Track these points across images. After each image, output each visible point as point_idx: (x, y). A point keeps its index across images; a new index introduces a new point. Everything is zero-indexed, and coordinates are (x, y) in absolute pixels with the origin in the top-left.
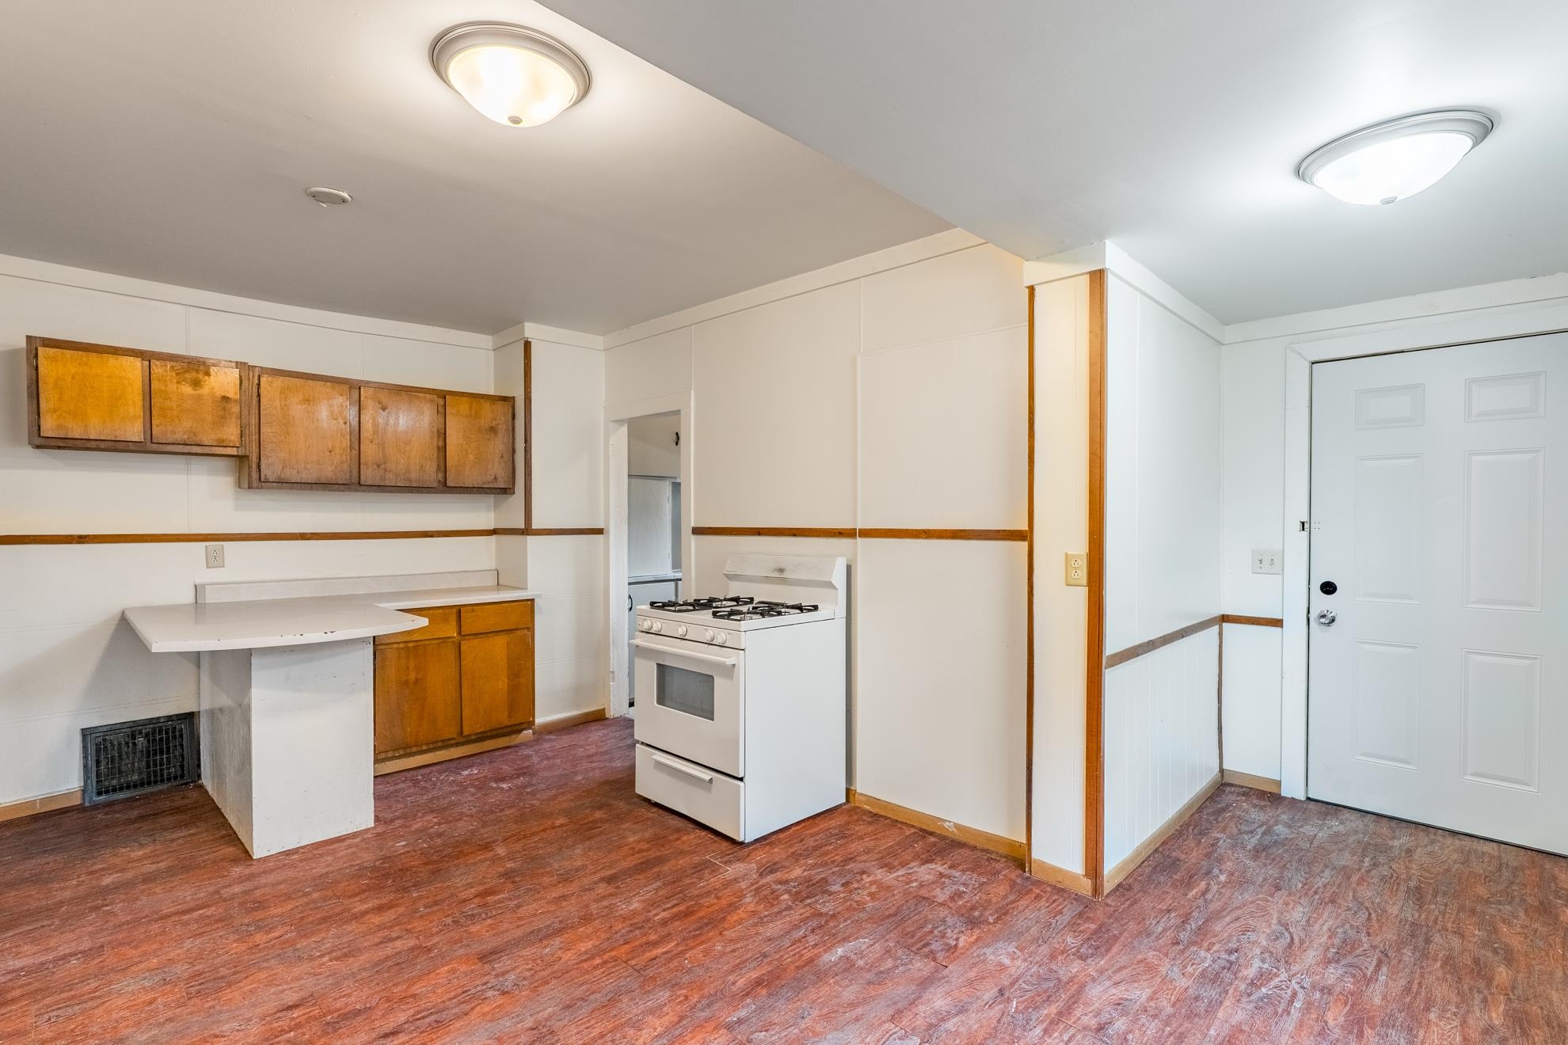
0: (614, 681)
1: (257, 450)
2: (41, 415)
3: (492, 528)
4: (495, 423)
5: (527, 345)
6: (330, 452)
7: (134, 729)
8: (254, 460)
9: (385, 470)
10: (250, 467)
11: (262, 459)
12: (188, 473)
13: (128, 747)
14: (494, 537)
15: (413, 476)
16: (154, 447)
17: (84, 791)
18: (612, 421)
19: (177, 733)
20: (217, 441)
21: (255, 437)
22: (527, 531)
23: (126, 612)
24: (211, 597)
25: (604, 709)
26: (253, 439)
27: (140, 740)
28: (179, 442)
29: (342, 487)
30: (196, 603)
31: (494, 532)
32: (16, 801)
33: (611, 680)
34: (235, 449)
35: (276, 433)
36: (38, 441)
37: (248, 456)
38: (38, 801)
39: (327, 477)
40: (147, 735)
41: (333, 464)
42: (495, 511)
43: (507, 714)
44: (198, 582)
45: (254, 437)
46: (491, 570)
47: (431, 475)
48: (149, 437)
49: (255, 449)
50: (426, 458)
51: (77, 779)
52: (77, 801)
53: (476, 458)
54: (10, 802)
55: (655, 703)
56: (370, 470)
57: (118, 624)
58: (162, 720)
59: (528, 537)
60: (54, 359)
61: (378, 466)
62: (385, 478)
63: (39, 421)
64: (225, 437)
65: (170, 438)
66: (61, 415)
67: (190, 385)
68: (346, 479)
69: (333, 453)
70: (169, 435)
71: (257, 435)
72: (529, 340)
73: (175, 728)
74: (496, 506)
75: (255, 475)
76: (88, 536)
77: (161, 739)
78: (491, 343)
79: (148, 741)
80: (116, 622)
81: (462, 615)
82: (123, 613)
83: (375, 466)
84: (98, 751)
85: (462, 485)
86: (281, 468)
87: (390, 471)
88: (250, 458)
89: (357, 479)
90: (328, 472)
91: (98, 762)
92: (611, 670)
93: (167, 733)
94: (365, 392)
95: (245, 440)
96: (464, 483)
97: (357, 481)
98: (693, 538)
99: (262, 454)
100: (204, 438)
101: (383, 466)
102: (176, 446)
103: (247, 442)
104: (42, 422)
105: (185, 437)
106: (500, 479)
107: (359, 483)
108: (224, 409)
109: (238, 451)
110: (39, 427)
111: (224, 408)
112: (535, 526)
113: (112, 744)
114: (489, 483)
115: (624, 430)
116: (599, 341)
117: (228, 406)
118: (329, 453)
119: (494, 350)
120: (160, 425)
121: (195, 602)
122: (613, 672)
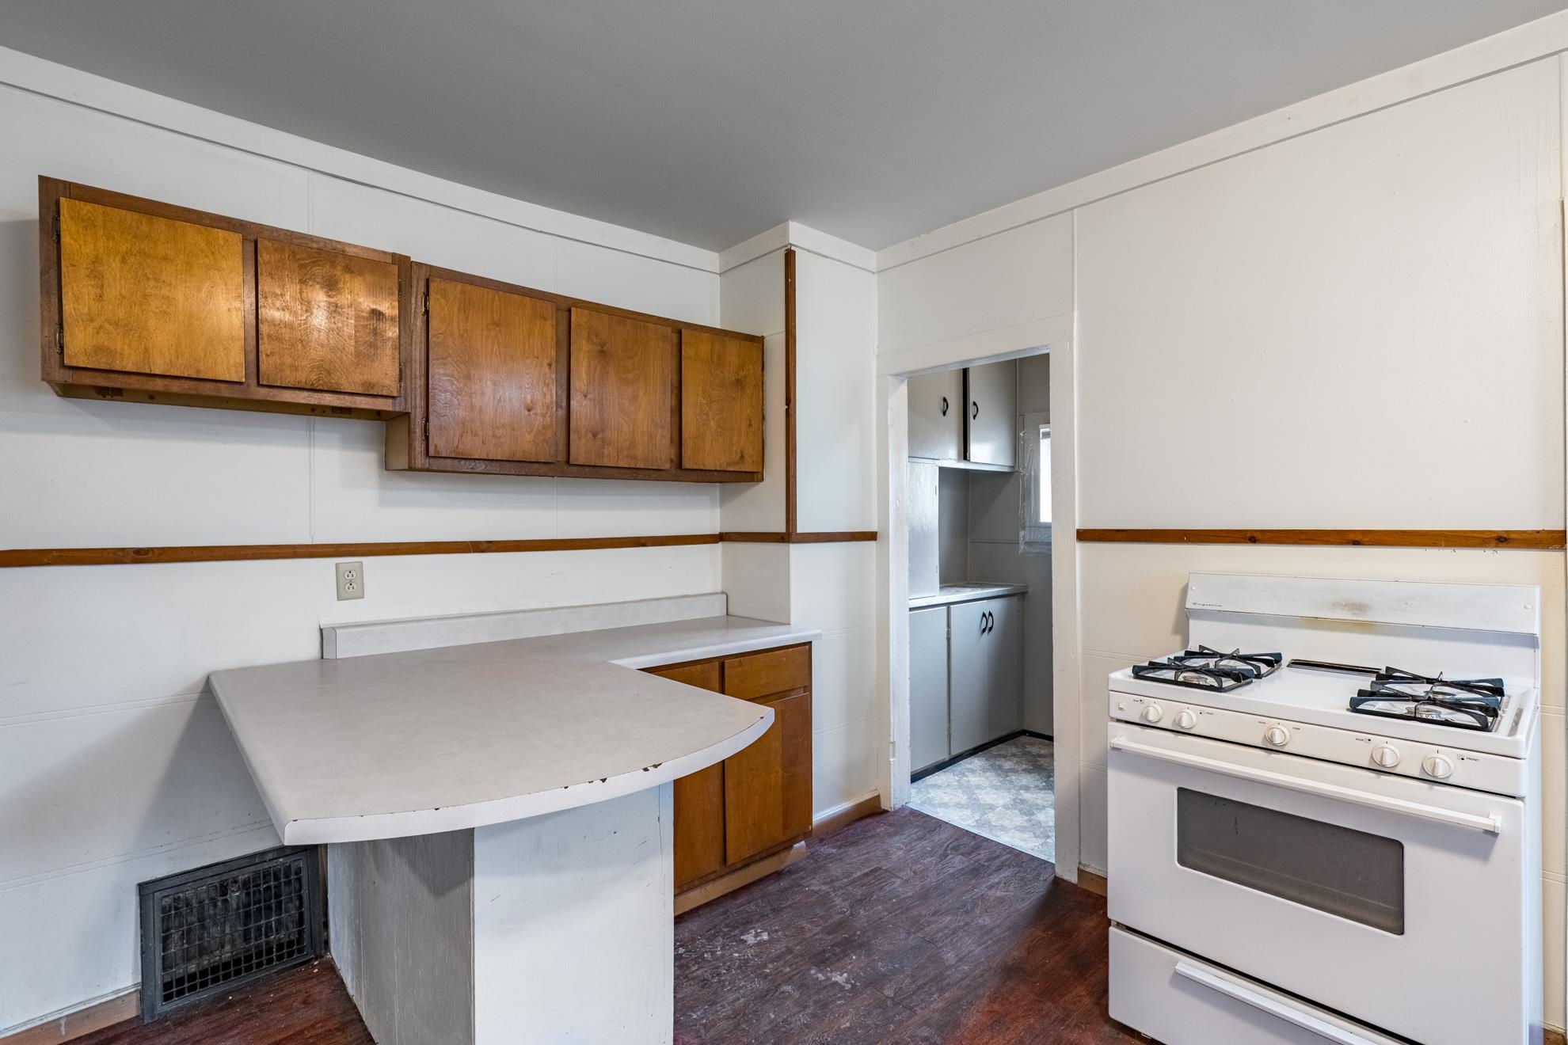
0: (894, 756)
1: (423, 403)
2: (65, 326)
3: (718, 533)
4: (742, 374)
5: (790, 257)
6: (529, 410)
7: (225, 877)
8: (418, 420)
9: (604, 442)
10: (410, 433)
11: (431, 418)
12: (310, 446)
13: (215, 906)
14: (719, 546)
15: (640, 451)
16: (263, 393)
17: (143, 992)
18: (891, 375)
19: (293, 877)
20: (363, 385)
21: (420, 383)
22: (788, 536)
23: (213, 680)
24: (346, 649)
25: (879, 795)
26: (418, 386)
27: (235, 895)
28: (303, 385)
29: (544, 469)
30: (322, 658)
31: (721, 538)
32: (25, 1023)
33: (891, 755)
34: (390, 401)
35: (453, 376)
36: (62, 376)
37: (409, 414)
38: (63, 1022)
39: (524, 452)
40: (245, 885)
41: (532, 431)
42: (721, 508)
43: (781, 823)
44: (325, 622)
45: (418, 382)
46: (717, 593)
47: (663, 453)
48: (254, 375)
49: (419, 402)
50: (656, 425)
51: (131, 972)
52: (131, 1012)
53: (718, 426)
54: (15, 1027)
55: (1178, 865)
56: (583, 442)
57: (199, 699)
58: (270, 856)
59: (792, 546)
60: (89, 224)
61: (595, 435)
62: (603, 454)
63: (61, 338)
64: (375, 380)
65: (289, 378)
66: (101, 327)
67: (322, 288)
68: (550, 456)
69: (531, 413)
70: (288, 372)
71: (423, 379)
72: (793, 248)
73: (289, 867)
74: (724, 500)
75: (419, 446)
76: (152, 549)
77: (268, 889)
78: (717, 264)
79: (248, 894)
80: (196, 696)
81: (727, 672)
82: (208, 680)
83: (590, 435)
84: (165, 919)
85: (702, 467)
86: (458, 434)
87: (609, 444)
88: (412, 417)
89: (565, 455)
90: (526, 444)
91: (165, 940)
92: (892, 741)
93: (277, 878)
94: (577, 316)
95: (406, 388)
96: (704, 465)
97: (565, 460)
98: (1079, 547)
99: (430, 410)
100: (343, 381)
101: (600, 436)
102: (297, 392)
103: (409, 390)
104: (67, 339)
105: (313, 376)
106: (747, 458)
107: (568, 462)
108: (375, 332)
109: (394, 405)
110: (62, 348)
111: (375, 329)
112: (802, 527)
113: (188, 904)
114: (735, 463)
115: (903, 389)
116: (871, 259)
117: (381, 326)
118: (527, 413)
119: (720, 274)
120: (273, 354)
121: (319, 655)
122: (894, 743)
